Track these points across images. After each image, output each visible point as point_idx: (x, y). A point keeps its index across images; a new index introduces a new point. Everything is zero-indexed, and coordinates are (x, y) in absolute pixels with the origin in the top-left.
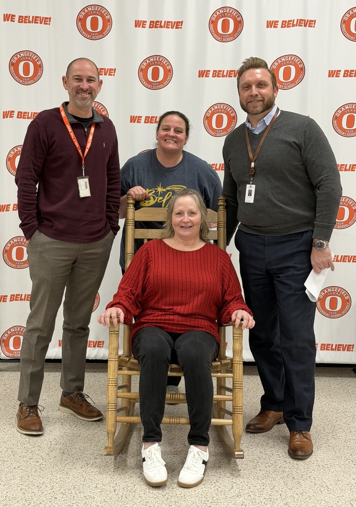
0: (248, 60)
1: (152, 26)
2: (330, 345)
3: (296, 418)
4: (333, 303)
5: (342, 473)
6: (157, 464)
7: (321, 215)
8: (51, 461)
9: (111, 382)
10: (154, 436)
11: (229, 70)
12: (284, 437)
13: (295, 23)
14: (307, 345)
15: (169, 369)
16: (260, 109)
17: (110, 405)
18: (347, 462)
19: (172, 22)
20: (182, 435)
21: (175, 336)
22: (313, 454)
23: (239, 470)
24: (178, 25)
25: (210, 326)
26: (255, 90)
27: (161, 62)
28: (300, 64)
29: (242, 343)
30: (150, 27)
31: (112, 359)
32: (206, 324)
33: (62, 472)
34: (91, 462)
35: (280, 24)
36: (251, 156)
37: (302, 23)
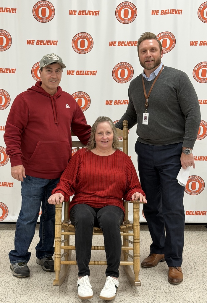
0: (144, 34)
1: (80, 14)
2: (191, 211)
3: (173, 258)
4: (194, 186)
5: (202, 293)
6: (87, 287)
7: (187, 133)
8: (20, 287)
9: (57, 239)
10: (85, 272)
11: (128, 41)
12: (165, 270)
13: (169, 12)
14: (179, 213)
15: (94, 231)
16: (152, 66)
17: (57, 254)
18: (204, 286)
19: (93, 11)
20: (102, 270)
21: (97, 210)
22: (183, 281)
23: (138, 292)
24: (96, 13)
25: (118, 203)
26: (149, 53)
27: (86, 36)
28: (173, 37)
29: (139, 214)
30: (79, 15)
31: (58, 225)
32: (116, 202)
33: (27, 295)
34: (45, 288)
35: (160, 12)
36: (146, 95)
37: (174, 12)
